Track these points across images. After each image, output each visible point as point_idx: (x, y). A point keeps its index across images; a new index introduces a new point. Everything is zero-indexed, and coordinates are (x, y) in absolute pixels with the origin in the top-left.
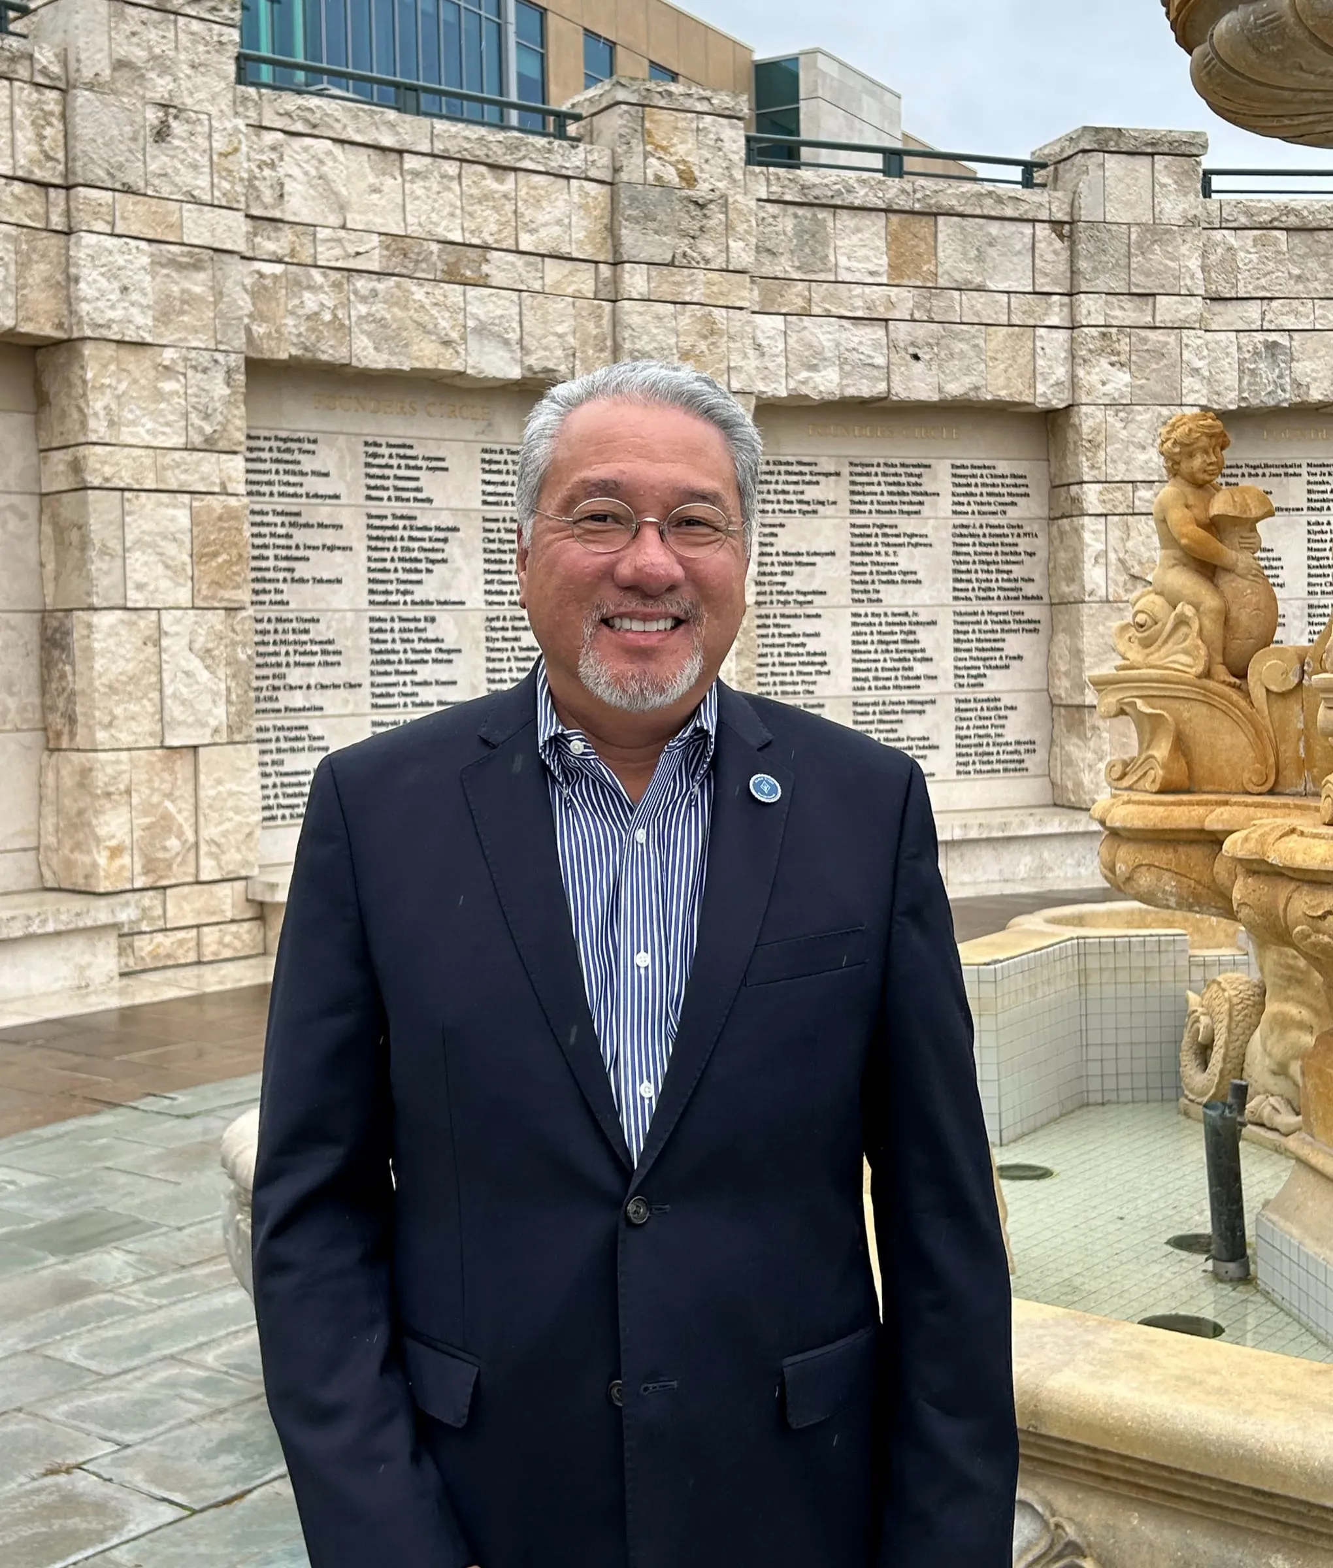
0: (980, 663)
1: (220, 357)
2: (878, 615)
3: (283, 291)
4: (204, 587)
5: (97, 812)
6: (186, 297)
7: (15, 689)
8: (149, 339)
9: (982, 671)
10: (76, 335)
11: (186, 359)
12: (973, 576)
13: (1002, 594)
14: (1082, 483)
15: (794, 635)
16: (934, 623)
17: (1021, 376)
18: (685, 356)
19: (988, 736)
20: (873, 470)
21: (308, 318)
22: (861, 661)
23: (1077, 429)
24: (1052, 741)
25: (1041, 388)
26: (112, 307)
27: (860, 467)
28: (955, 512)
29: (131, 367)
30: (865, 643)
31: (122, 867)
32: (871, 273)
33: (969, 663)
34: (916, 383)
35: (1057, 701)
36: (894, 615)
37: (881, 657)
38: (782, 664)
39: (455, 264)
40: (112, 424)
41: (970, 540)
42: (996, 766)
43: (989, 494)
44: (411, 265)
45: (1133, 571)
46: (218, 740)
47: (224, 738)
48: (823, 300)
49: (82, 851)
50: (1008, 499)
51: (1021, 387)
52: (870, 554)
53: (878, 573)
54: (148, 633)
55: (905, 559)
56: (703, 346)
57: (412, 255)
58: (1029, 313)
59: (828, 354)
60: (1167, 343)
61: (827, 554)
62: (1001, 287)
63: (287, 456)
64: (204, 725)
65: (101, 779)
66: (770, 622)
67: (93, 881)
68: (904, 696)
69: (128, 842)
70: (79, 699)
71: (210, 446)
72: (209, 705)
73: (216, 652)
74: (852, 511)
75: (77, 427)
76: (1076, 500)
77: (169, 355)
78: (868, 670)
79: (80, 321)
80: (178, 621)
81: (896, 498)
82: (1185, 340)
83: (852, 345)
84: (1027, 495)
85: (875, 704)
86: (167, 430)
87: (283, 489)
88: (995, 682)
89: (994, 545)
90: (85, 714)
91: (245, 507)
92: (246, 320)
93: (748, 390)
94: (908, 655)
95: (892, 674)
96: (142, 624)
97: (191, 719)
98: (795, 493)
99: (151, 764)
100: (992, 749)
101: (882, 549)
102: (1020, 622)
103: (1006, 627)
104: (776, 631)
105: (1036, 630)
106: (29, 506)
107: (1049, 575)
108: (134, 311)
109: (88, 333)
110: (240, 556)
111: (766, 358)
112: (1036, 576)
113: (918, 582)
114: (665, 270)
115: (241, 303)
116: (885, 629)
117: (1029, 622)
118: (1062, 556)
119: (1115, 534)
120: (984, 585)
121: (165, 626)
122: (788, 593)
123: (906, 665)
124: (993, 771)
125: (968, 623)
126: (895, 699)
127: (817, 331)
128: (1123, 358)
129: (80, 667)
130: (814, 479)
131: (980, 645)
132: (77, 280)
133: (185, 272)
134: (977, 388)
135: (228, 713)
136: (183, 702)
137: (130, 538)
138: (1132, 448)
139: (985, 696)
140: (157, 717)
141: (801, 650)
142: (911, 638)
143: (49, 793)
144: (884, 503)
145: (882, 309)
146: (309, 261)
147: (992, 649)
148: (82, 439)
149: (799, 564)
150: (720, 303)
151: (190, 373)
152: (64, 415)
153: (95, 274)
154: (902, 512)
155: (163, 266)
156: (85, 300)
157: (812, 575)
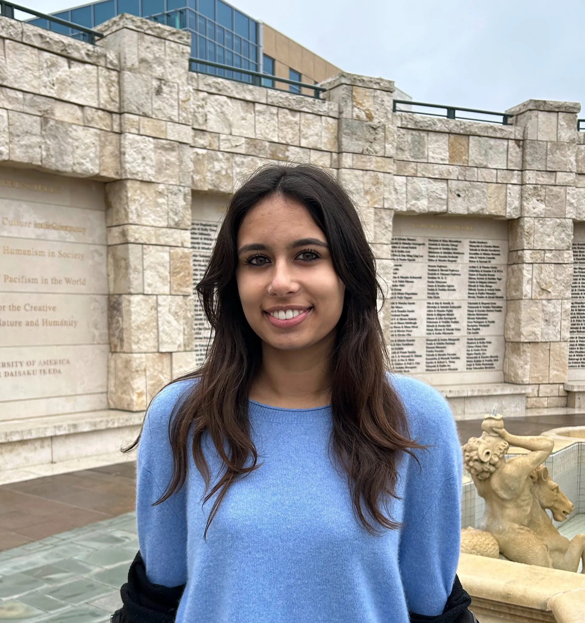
0: (478, 324)
1: (181, 189)
2: (438, 304)
3: (206, 162)
4: (175, 286)
5: (133, 379)
6: (168, 162)
7: (98, 326)
8: (153, 180)
9: (478, 327)
10: (124, 177)
11: (168, 189)
12: (476, 288)
13: (487, 295)
14: (523, 250)
15: (404, 311)
16: (460, 307)
17: (500, 204)
18: (366, 193)
19: (479, 354)
20: (438, 243)
21: (217, 173)
22: (430, 322)
23: (522, 227)
24: (505, 356)
25: (508, 210)
26: (139, 166)
27: (433, 242)
28: (470, 261)
29: (146, 192)
30: (432, 315)
31: (143, 401)
32: (442, 160)
33: (473, 324)
34: (459, 206)
35: (508, 340)
36: (444, 303)
37: (438, 321)
38: (399, 323)
39: (275, 151)
40: (138, 216)
41: (475, 273)
42: (482, 366)
43: (484, 254)
44: (258, 151)
45: (542, 287)
46: (180, 349)
47: (182, 349)
48: (422, 170)
49: (126, 394)
50: (491, 256)
51: (501, 209)
52: (435, 278)
53: (438, 286)
54: (153, 305)
55: (450, 280)
56: (374, 188)
57: (258, 147)
58: (505, 178)
59: (424, 193)
60: (560, 192)
61: (418, 278)
62: (494, 167)
63: (205, 232)
64: (174, 343)
65: (134, 364)
66: (394, 306)
67: (131, 407)
68: (447, 337)
69: (145, 391)
70: (125, 332)
71: (177, 226)
72: (177, 335)
73: (179, 314)
74: (429, 260)
75: (124, 217)
76: (521, 257)
77: (161, 187)
78: (433, 326)
79: (125, 172)
80: (165, 300)
81: (447, 255)
82: (568, 191)
83: (434, 190)
84: (499, 255)
85: (435, 340)
86: (160, 219)
87: (204, 246)
88: (483, 332)
89: (485, 275)
90: (127, 338)
91: (191, 253)
92: (192, 174)
93: (391, 208)
94: (449, 320)
95: (442, 328)
96: (150, 301)
97: (170, 341)
98: (407, 252)
99: (154, 359)
100: (481, 359)
101: (440, 276)
102: (494, 307)
103: (489, 309)
104: (397, 309)
105: (500, 311)
106: (103, 250)
107: (507, 288)
108: (148, 168)
109: (129, 176)
110: (189, 274)
111: (398, 195)
112: (501, 288)
113: (454, 290)
114: (359, 156)
115: (190, 166)
116: (440, 309)
117: (498, 307)
118: (513, 281)
119: (536, 272)
120: (480, 292)
121: (160, 302)
122: (402, 294)
123: (448, 324)
124: (481, 368)
125: (473, 307)
126: (443, 338)
127: (419, 183)
128: (542, 198)
129: (125, 318)
130: (414, 246)
131: (478, 317)
132: (124, 154)
133: (168, 152)
134: (483, 209)
135: (184, 339)
136: (167, 334)
137: (145, 265)
138: (544, 236)
139: (479, 338)
140: (156, 340)
141: (406, 317)
142: (451, 313)
143: (112, 370)
144: (442, 257)
145: (446, 175)
146: (217, 149)
147: (483, 318)
148: (126, 222)
149: (407, 282)
150: (381, 170)
151: (170, 195)
152: (118, 212)
153: (132, 151)
154: (449, 261)
155: (159, 149)
156: (128, 162)
157: (412, 287)
